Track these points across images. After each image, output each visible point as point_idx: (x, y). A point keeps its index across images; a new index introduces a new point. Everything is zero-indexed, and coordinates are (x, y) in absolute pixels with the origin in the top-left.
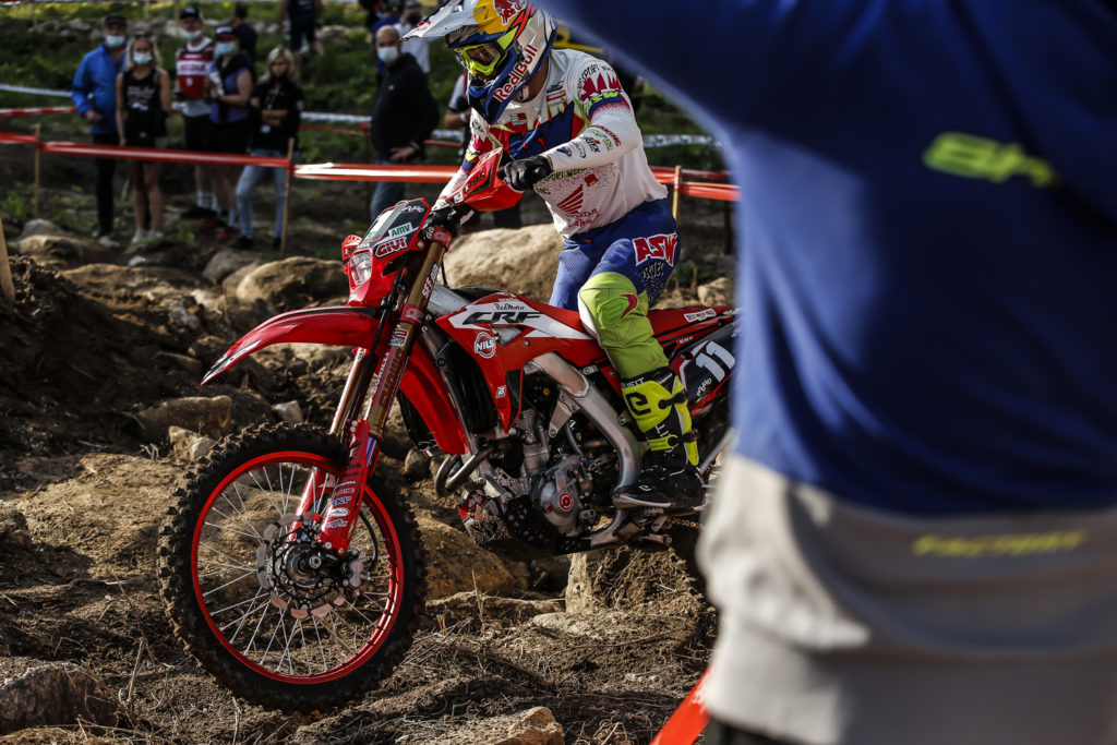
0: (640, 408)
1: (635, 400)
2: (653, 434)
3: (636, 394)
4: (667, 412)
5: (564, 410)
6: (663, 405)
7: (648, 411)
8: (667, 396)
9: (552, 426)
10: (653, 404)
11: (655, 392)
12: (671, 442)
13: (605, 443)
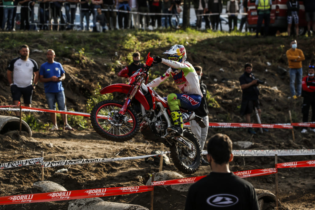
0: (173, 116)
1: (173, 115)
2: (175, 121)
3: (173, 114)
4: (178, 118)
5: (160, 114)
6: (178, 116)
7: (175, 117)
8: (179, 115)
9: (158, 116)
10: (176, 116)
11: (177, 114)
12: (178, 123)
13: (165, 122)
